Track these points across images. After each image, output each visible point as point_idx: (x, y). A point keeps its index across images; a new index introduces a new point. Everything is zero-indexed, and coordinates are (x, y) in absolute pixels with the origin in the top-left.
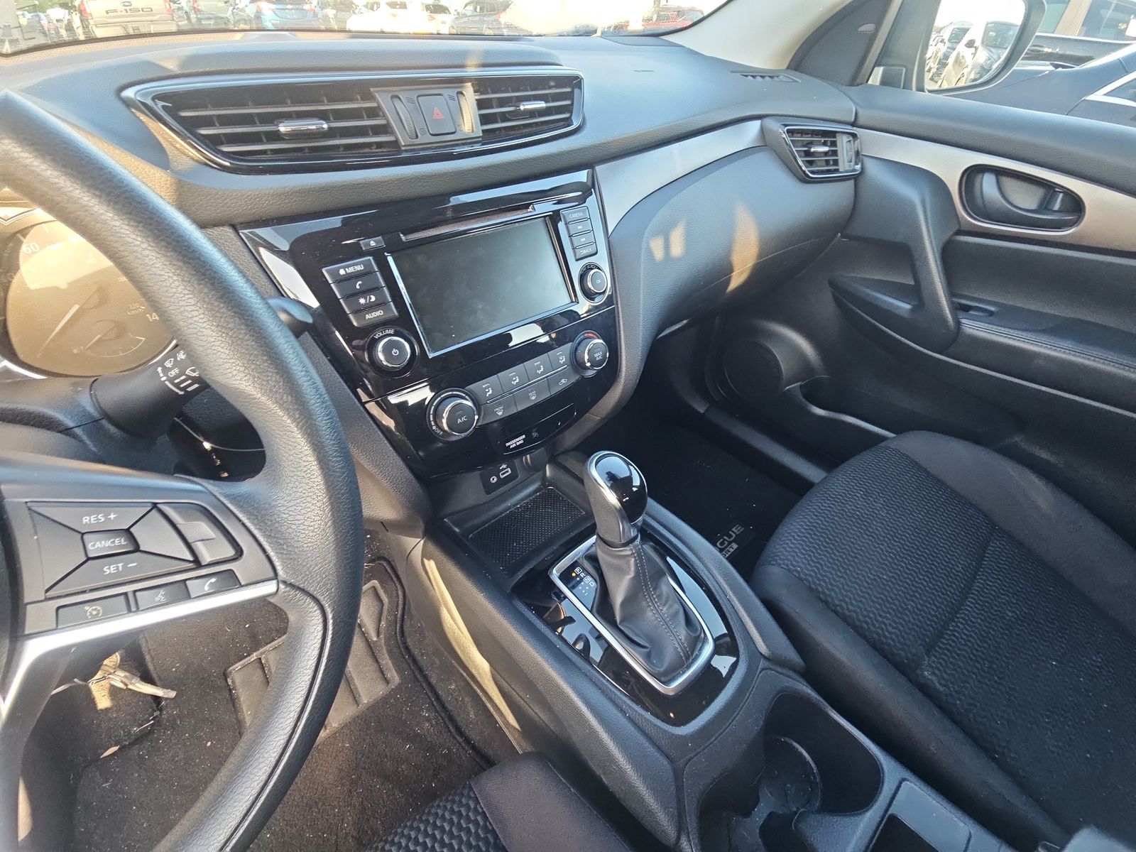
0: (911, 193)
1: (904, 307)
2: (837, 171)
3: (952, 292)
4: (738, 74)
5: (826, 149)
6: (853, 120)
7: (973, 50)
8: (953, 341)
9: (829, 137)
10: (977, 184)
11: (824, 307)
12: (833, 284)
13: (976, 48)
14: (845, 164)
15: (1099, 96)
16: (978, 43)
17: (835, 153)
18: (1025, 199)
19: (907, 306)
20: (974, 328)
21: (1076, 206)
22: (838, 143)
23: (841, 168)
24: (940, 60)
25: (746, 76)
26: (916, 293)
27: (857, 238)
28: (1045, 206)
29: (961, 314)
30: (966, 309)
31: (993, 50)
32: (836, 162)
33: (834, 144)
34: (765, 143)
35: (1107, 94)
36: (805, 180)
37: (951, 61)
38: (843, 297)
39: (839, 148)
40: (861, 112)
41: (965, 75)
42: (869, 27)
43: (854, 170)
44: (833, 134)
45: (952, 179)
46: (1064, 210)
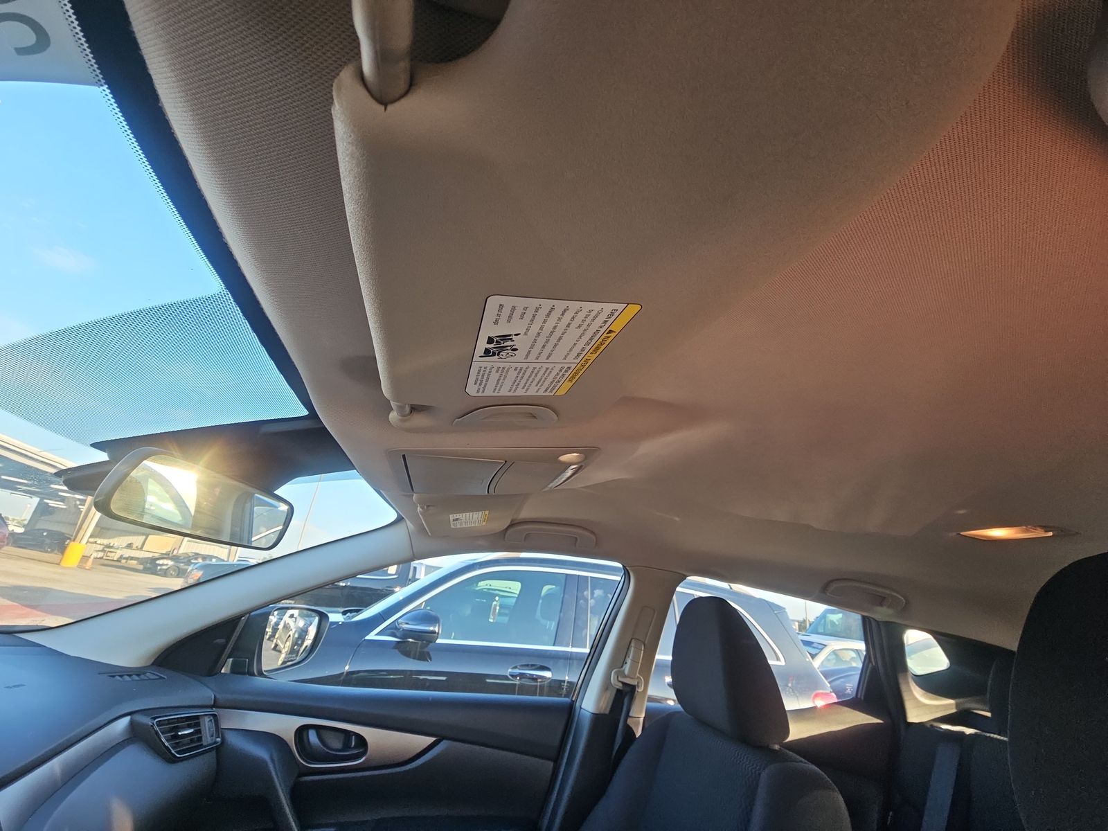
0: (260, 752)
2: (201, 746)
4: (106, 675)
5: (191, 730)
6: (212, 703)
7: (294, 619)
9: (194, 722)
10: (305, 737)
13: (296, 618)
14: (208, 738)
15: (372, 636)
17: (199, 732)
18: (335, 744)
21: (362, 741)
22: (201, 723)
23: (205, 743)
24: (273, 627)
25: (114, 676)
28: (346, 746)
31: (307, 619)
32: (200, 739)
33: (198, 724)
34: (136, 735)
35: (377, 634)
36: (172, 760)
37: (281, 627)
39: (202, 728)
40: (218, 696)
41: (291, 636)
42: (221, 641)
43: (216, 742)
44: (197, 717)
45: (290, 737)
46: (355, 747)
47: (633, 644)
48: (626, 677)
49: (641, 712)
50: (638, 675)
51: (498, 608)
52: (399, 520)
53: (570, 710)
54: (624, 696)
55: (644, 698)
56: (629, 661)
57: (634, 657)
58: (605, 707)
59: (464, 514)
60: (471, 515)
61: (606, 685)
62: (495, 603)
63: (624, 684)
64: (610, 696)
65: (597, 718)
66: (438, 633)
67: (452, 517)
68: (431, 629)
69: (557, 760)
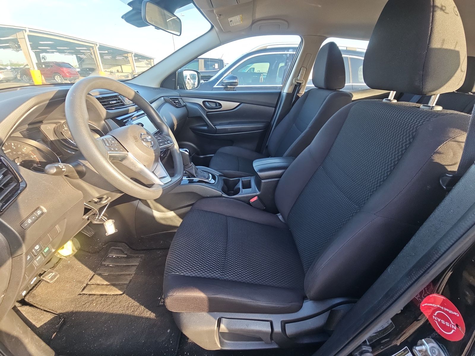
0: (196, 107)
1: (206, 128)
2: (181, 105)
3: (212, 124)
5: (178, 101)
6: (179, 96)
8: (216, 131)
9: (177, 99)
10: (206, 104)
11: (191, 134)
12: (191, 128)
15: (215, 86)
16: (190, 79)
18: (213, 105)
19: (206, 127)
20: (218, 127)
21: (220, 105)
26: (207, 125)
27: (192, 117)
28: (216, 106)
29: (215, 126)
30: (215, 125)
31: (193, 80)
34: (166, 101)
35: (217, 85)
36: (177, 107)
38: (194, 130)
39: (180, 101)
40: (180, 94)
42: (174, 79)
43: (184, 105)
45: (202, 104)
46: (219, 106)
47: (302, 69)
48: (298, 80)
49: (303, 92)
50: (302, 79)
51: (263, 79)
52: (212, 27)
53: (280, 94)
54: (297, 86)
55: (305, 87)
56: (300, 75)
57: (301, 73)
58: (291, 91)
59: (233, 18)
60: (236, 18)
61: (291, 84)
62: (261, 77)
63: (297, 83)
64: (293, 87)
65: (288, 94)
66: (238, 83)
67: (229, 19)
68: (235, 81)
69: (276, 108)
